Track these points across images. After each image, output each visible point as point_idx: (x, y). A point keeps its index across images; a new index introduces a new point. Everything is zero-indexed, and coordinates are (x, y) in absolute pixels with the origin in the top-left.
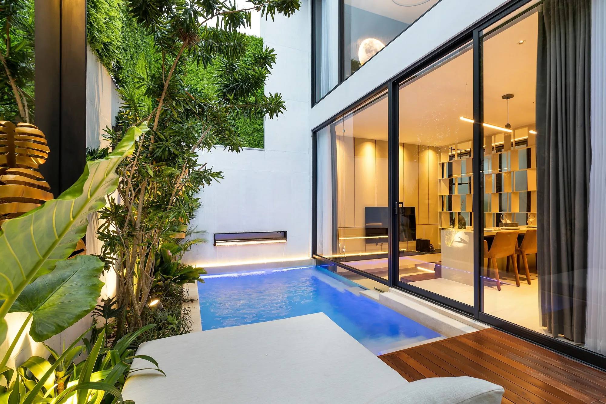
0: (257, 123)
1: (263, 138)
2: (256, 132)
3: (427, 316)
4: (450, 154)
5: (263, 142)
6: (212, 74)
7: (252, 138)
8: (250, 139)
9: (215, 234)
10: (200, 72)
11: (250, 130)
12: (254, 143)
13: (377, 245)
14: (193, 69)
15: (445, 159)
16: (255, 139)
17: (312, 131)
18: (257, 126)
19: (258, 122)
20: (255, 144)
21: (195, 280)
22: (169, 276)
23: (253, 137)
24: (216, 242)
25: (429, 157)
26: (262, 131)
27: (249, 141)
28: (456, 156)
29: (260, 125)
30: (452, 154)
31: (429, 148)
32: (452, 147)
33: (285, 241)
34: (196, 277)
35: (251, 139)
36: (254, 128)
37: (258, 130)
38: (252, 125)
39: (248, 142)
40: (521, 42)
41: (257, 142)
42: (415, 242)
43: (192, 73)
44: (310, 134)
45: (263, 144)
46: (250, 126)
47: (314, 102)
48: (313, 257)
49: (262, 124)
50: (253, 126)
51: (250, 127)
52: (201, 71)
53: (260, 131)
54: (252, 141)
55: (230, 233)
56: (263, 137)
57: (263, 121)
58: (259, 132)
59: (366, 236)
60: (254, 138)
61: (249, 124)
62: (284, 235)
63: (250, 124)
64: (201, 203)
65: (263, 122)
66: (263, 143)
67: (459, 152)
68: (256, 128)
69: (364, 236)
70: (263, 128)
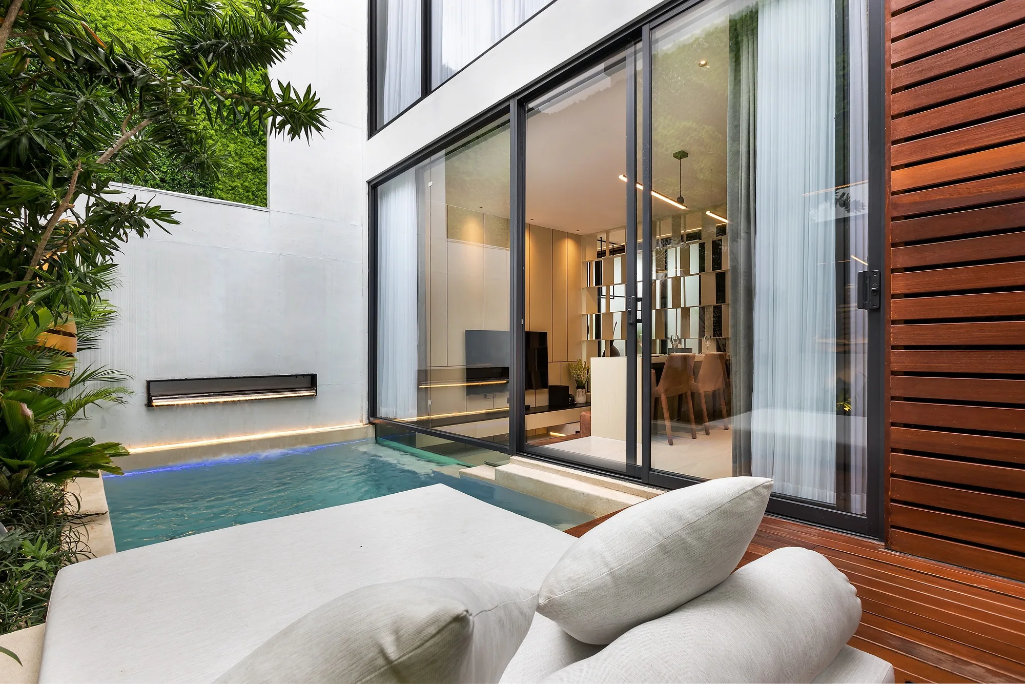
0: (252, 154)
1: (266, 186)
2: (249, 172)
3: (573, 491)
4: (599, 249)
5: (266, 195)
6: (143, 33)
7: (242, 184)
8: (236, 186)
9: (149, 383)
10: (113, 24)
11: (237, 167)
12: (246, 194)
13: (486, 396)
14: (93, 13)
15: (591, 256)
16: (247, 187)
17: (369, 182)
18: (251, 160)
19: (254, 153)
20: (248, 196)
21: (99, 471)
22: (24, 462)
23: (244, 182)
24: (153, 398)
25: (569, 249)
26: (264, 173)
27: (233, 188)
28: (608, 253)
29: (258, 160)
30: (601, 249)
31: (567, 235)
32: (601, 238)
33: (312, 393)
34: (102, 462)
35: (239, 185)
36: (246, 164)
37: (255, 170)
38: (241, 158)
39: (231, 190)
40: (703, 62)
41: (253, 194)
42: (547, 390)
43: (92, 21)
44: (364, 190)
45: (266, 199)
46: (236, 158)
47: (374, 127)
48: (370, 423)
49: (265, 158)
50: (244, 160)
51: (236, 161)
52: (115, 20)
53: (260, 171)
54: (241, 191)
55: (186, 380)
56: (266, 184)
57: (265, 151)
58: (257, 174)
59: (468, 381)
60: (246, 184)
61: (233, 155)
62: (311, 381)
63: (236, 154)
64: (113, 314)
65: (266, 155)
66: (265, 197)
67: (611, 246)
68: (251, 163)
69: (463, 382)
70: (265, 165)
